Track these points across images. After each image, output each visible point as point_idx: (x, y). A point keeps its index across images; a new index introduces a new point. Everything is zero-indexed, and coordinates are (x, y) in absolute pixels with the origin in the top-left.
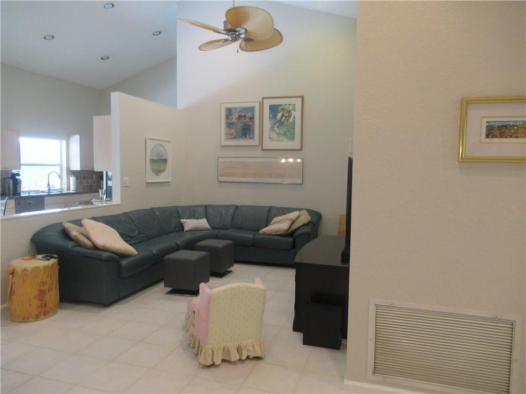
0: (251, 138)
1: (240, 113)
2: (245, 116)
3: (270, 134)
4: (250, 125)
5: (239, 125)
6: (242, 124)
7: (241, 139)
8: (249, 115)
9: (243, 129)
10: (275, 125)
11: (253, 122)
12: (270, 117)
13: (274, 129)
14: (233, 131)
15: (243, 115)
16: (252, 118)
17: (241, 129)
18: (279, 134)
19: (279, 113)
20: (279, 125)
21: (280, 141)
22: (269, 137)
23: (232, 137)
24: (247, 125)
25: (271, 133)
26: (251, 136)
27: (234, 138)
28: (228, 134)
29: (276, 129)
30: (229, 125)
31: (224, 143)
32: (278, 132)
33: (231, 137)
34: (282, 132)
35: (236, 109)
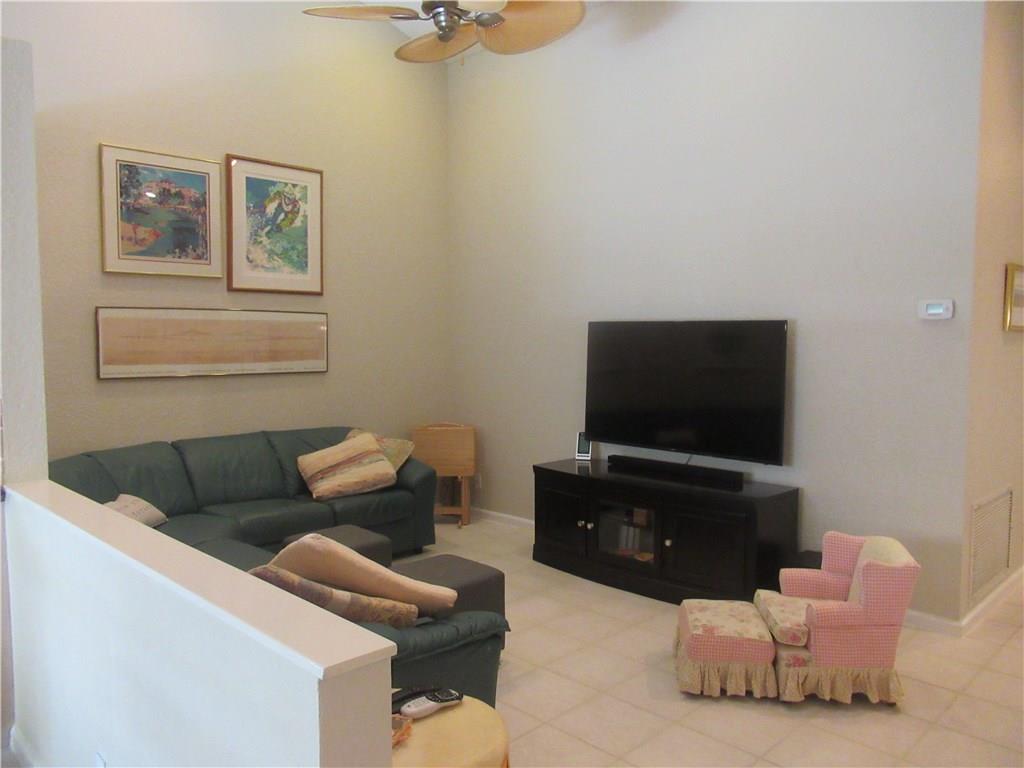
0: (199, 257)
1: (167, 186)
2: (179, 195)
3: (249, 252)
4: (197, 222)
5: (165, 217)
6: (172, 217)
7: (169, 258)
8: (193, 193)
9: (175, 229)
10: (262, 229)
11: (204, 214)
12: (248, 208)
13: (259, 239)
14: (143, 232)
15: (173, 191)
16: (201, 203)
17: (170, 230)
18: (271, 253)
19: (272, 200)
20: (272, 229)
21: (274, 269)
22: (248, 258)
23: (144, 248)
24: (187, 220)
25: (252, 249)
26: (200, 251)
27: (149, 252)
28: (130, 239)
29: (264, 240)
30: (132, 213)
31: (114, 264)
32: (268, 247)
33: (139, 248)
34: (278, 249)
35: (151, 169)
